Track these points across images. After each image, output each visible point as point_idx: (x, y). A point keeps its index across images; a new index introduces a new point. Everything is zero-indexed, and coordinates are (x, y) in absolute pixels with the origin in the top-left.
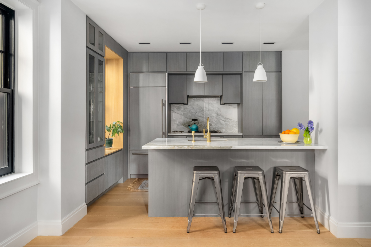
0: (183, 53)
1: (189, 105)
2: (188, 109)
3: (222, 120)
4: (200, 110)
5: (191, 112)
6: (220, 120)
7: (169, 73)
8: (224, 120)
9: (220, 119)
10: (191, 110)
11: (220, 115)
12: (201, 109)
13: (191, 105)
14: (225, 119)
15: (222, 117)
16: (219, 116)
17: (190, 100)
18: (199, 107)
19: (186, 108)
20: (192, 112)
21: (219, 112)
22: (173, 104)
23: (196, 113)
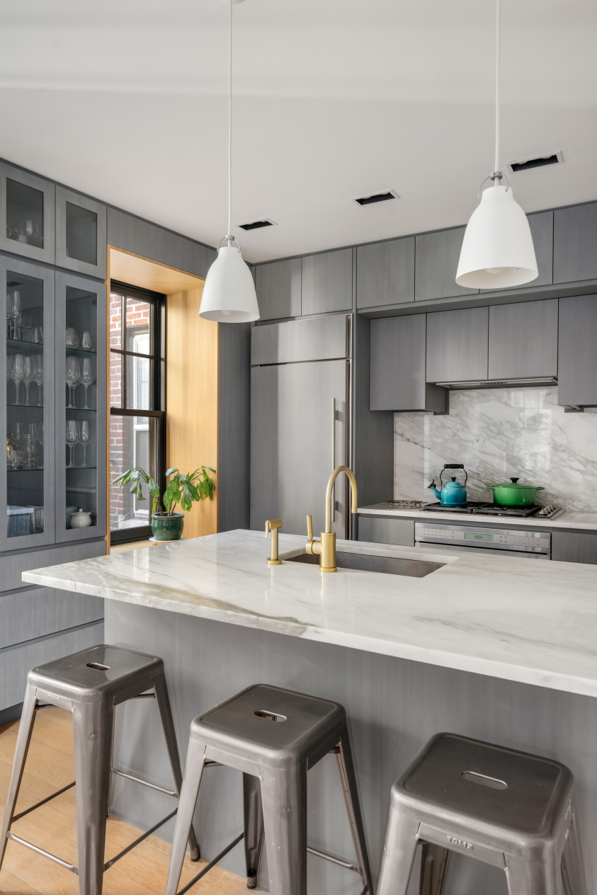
0: (403, 240)
1: (452, 416)
2: (450, 428)
3: (571, 468)
4: (490, 433)
5: (457, 438)
6: (564, 469)
7: (359, 312)
8: (582, 468)
9: (563, 463)
10: (458, 431)
11: (564, 451)
12: (492, 428)
13: (457, 415)
14: (585, 466)
15: (571, 458)
16: (559, 454)
17: (456, 397)
18: (484, 422)
19: (443, 426)
20: (461, 439)
21: (560, 440)
22: (401, 413)
23: (475, 443)
